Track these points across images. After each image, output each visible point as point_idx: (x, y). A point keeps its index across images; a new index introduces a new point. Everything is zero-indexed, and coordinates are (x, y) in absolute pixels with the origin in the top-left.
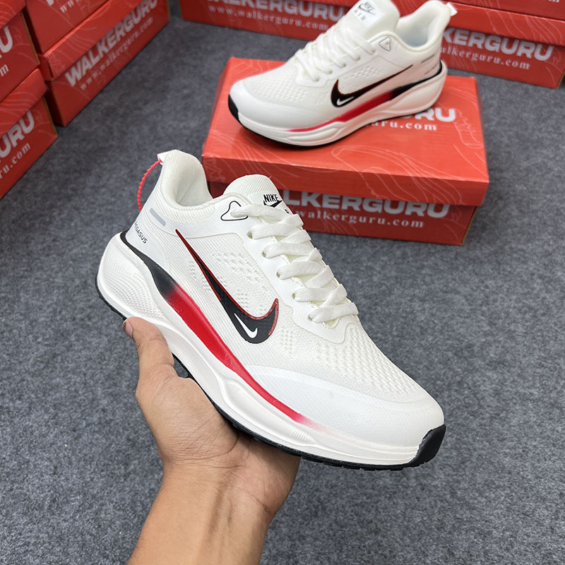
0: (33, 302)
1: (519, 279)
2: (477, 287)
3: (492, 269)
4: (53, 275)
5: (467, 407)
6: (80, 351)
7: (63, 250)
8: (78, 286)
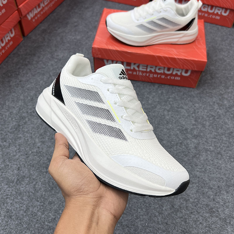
0: (11, 105)
1: (208, 104)
2: (191, 107)
3: (198, 100)
4: (20, 95)
5: (183, 152)
6: (30, 125)
7: (24, 85)
8: (29, 100)
